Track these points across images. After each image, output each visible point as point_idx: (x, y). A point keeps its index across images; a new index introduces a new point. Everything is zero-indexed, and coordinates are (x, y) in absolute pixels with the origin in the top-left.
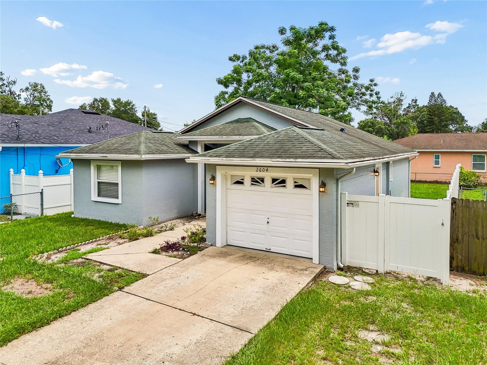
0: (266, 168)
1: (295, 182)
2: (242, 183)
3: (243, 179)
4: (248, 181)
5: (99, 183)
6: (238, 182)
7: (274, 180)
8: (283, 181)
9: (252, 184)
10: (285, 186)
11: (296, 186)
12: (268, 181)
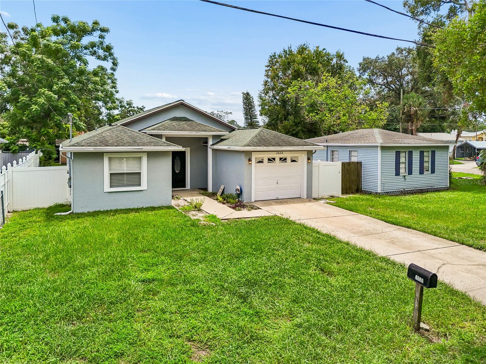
0: (282, 152)
1: (291, 159)
2: (262, 162)
3: (263, 160)
4: (266, 161)
5: (111, 174)
6: (260, 162)
7: (281, 159)
8: (285, 159)
9: (268, 162)
10: (286, 162)
11: (292, 161)
12: (277, 160)
